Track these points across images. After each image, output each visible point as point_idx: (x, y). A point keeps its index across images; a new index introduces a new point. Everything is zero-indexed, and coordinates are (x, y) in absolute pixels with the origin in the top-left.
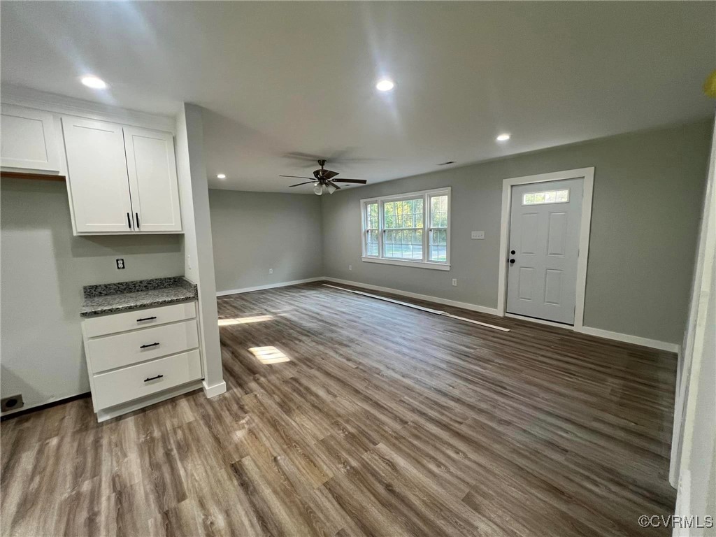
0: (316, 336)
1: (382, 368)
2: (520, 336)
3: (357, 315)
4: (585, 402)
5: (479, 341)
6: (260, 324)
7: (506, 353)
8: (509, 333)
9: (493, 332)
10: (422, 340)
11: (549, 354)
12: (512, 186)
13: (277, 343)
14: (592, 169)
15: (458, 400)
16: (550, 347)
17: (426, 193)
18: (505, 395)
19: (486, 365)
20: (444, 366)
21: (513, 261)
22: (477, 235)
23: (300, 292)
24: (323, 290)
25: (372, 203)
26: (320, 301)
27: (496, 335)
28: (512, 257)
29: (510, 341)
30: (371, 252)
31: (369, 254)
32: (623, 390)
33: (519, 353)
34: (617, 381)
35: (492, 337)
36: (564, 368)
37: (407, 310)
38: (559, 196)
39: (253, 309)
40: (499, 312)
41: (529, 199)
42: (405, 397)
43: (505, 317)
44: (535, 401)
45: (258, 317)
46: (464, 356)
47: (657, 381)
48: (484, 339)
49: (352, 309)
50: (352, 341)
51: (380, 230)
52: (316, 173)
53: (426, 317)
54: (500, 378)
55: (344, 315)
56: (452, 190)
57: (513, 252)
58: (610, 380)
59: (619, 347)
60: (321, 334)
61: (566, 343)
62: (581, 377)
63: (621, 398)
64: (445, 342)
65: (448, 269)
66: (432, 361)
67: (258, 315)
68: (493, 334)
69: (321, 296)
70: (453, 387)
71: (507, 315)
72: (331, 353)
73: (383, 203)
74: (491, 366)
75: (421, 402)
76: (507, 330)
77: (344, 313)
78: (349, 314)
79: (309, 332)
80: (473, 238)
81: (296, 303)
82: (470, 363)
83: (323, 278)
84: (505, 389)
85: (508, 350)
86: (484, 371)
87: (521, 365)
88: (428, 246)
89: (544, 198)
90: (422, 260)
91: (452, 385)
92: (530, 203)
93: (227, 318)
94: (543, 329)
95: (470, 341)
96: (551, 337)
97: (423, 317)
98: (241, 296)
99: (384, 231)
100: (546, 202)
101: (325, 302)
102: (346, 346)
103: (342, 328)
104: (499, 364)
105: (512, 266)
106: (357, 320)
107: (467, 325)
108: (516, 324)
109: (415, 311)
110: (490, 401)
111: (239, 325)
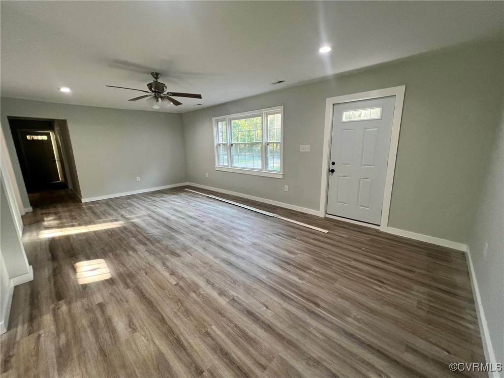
0: (153, 244)
1: (202, 283)
2: (337, 238)
3: (202, 219)
4: (396, 321)
5: (301, 245)
6: (106, 231)
7: (323, 258)
8: (328, 235)
9: (315, 234)
10: (251, 245)
11: (361, 258)
12: (334, 105)
13: (110, 254)
14: (404, 87)
15: (268, 327)
16: (360, 248)
17: (264, 111)
18: (318, 316)
19: (304, 274)
20: (263, 277)
21: (333, 171)
22: (305, 148)
23: (162, 197)
24: (183, 195)
25: (222, 120)
26: (175, 205)
27: (317, 237)
28: (332, 167)
29: (328, 244)
30: (222, 162)
31: (221, 164)
32: (429, 301)
33: (335, 258)
34: (423, 289)
35: (314, 239)
36: (374, 275)
37: (246, 213)
38: (372, 113)
39: (110, 215)
40: (321, 214)
41: (348, 116)
42: (213, 327)
43: (325, 217)
44: (347, 322)
45: (110, 223)
46: (285, 263)
47: (455, 286)
48: (306, 242)
49: (200, 212)
50: (185, 248)
51: (229, 144)
52: (150, 86)
53: (261, 219)
54: (315, 291)
55: (189, 219)
56: (284, 109)
57: (333, 163)
58: (416, 287)
59: (418, 247)
60: (158, 242)
61: (375, 244)
62: (389, 285)
63: (428, 312)
64: (272, 247)
65: (281, 177)
66: (255, 271)
67: (111, 221)
68: (313, 236)
69: (179, 200)
70: (267, 308)
71: (328, 216)
72: (159, 266)
73: (230, 120)
74: (307, 276)
75: (228, 334)
76: (326, 231)
77: (191, 217)
78: (195, 218)
79: (148, 239)
80: (301, 151)
81: (152, 208)
82: (289, 271)
83: (187, 184)
84: (318, 306)
85: (325, 254)
86: (300, 282)
87: (335, 273)
88: (266, 158)
89: (360, 116)
90: (261, 170)
91: (266, 304)
92: (348, 120)
93: (80, 225)
94: (356, 229)
95: (293, 245)
96: (363, 238)
97: (258, 219)
98: (108, 203)
99: (232, 145)
100: (362, 118)
101: (179, 206)
102: (178, 255)
103: (182, 234)
104: (316, 272)
105: (331, 175)
106: (199, 224)
107: (293, 227)
108: (334, 225)
109: (253, 213)
110: (301, 326)
111: (84, 234)
